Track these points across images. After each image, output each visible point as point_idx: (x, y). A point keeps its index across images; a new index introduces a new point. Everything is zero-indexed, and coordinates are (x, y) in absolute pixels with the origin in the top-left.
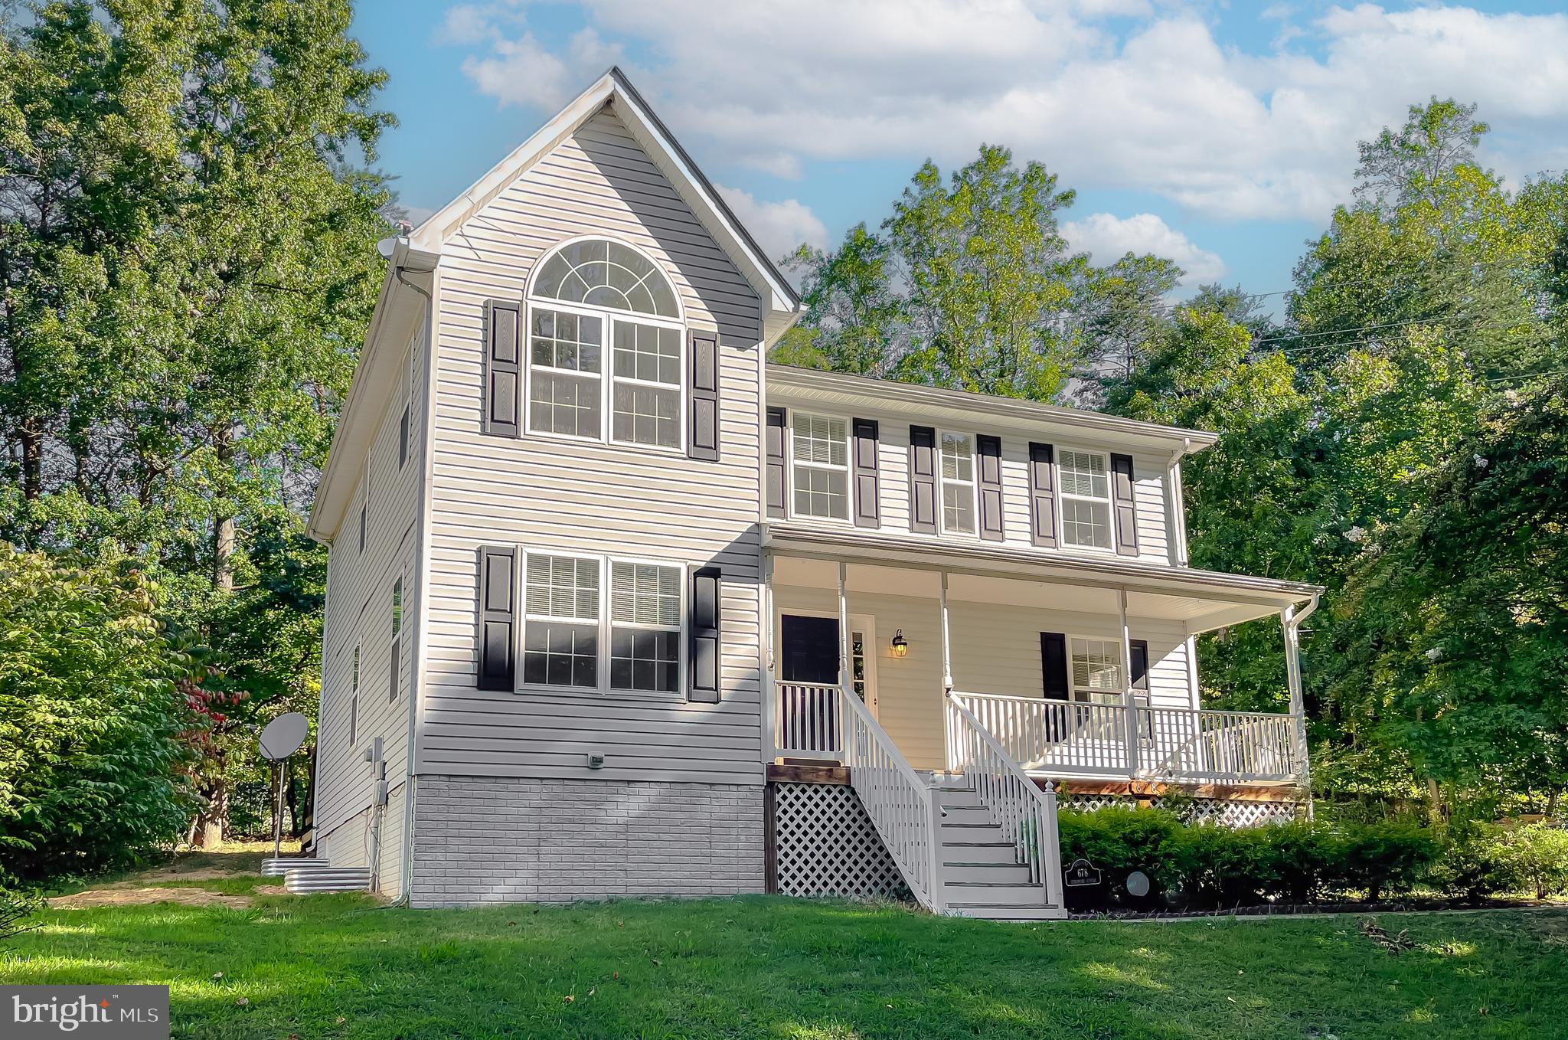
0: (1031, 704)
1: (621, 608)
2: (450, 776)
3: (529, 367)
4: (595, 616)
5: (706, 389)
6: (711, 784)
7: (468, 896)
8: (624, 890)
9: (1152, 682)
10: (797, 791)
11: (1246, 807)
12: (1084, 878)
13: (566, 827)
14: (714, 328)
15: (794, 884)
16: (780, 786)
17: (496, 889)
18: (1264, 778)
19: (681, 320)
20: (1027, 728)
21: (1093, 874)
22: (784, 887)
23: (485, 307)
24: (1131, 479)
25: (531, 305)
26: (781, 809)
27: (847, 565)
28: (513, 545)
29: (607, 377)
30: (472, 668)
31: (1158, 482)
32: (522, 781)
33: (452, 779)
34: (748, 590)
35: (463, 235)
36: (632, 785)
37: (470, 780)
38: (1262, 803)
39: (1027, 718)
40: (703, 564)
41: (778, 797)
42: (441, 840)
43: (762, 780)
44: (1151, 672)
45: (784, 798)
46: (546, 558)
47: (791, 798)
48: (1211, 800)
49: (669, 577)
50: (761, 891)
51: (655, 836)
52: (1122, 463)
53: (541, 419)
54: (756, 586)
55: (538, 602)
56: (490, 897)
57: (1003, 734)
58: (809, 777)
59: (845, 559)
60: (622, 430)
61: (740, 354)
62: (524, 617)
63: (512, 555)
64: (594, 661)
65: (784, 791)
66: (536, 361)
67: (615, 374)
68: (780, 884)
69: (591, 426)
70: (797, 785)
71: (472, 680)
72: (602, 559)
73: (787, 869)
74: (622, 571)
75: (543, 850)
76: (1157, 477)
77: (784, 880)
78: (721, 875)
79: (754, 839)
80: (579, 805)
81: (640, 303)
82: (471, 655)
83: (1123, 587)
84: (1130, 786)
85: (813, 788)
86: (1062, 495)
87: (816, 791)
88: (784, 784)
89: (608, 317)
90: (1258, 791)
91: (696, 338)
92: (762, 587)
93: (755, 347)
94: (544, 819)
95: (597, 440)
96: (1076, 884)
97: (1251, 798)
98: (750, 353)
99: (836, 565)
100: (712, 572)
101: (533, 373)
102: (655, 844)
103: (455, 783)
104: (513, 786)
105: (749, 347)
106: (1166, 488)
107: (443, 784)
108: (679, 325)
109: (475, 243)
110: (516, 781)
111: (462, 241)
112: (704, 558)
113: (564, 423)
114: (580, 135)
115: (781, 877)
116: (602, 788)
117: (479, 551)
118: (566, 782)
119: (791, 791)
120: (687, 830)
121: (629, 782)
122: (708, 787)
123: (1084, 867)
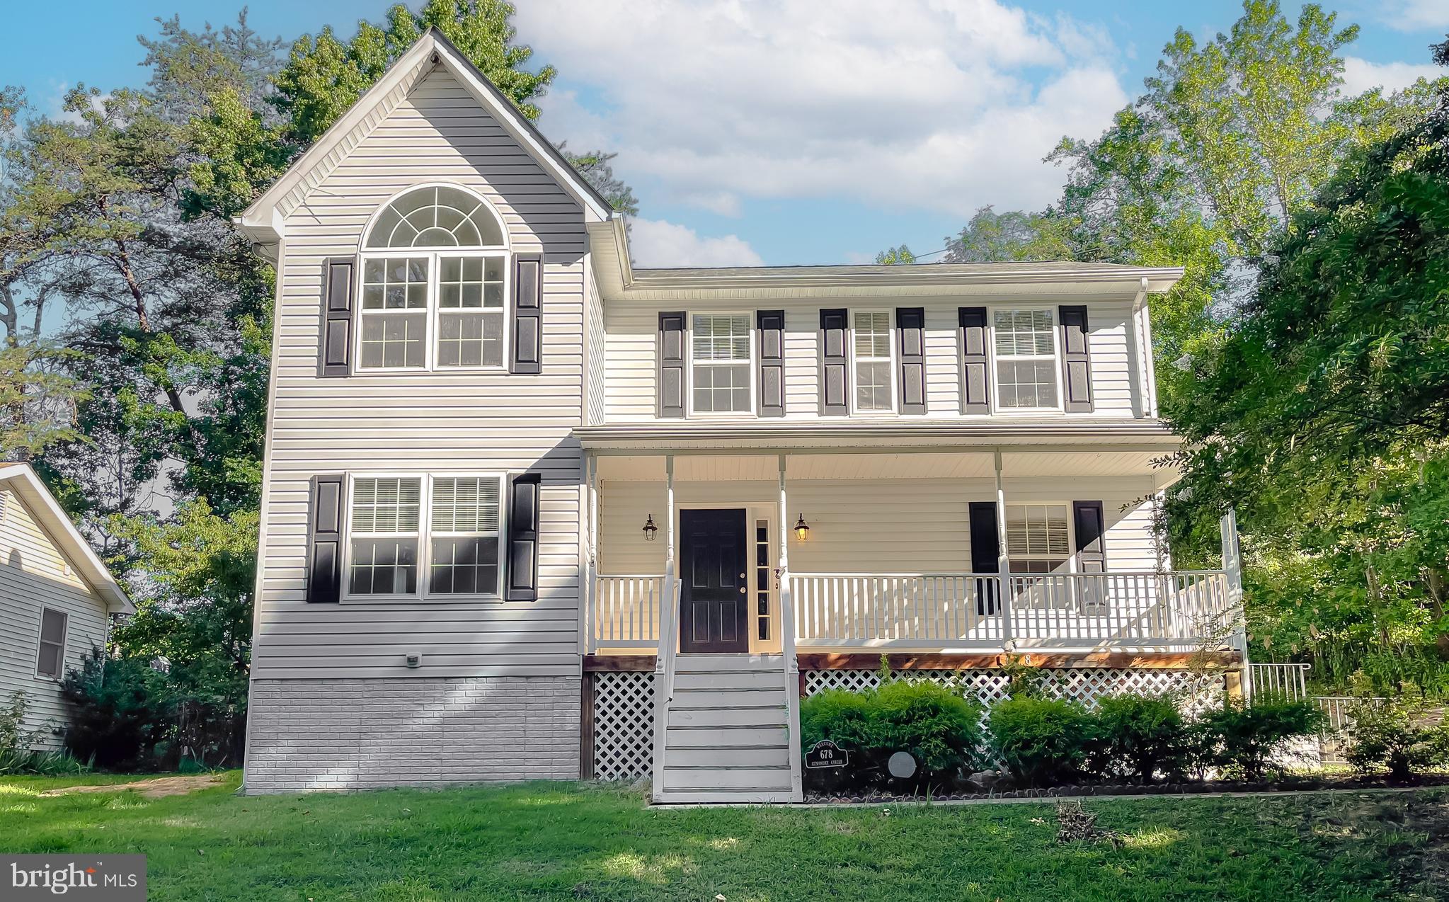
0: (880, 580)
1: (440, 520)
2: (282, 680)
3: (360, 311)
4: (416, 529)
5: (528, 307)
6: (528, 677)
7: (295, 784)
8: (438, 778)
9: (1108, 544)
10: (617, 680)
11: (1142, 676)
12: (828, 759)
13: (384, 721)
14: (539, 249)
15: (611, 768)
16: (600, 675)
17: (321, 778)
18: (1180, 642)
19: (506, 246)
20: (876, 604)
21: (838, 755)
22: (601, 772)
23: (324, 265)
24: (1084, 330)
25: (364, 256)
26: (601, 697)
27: (675, 459)
28: (342, 472)
29: (433, 309)
30: (303, 583)
31: (1121, 330)
32: (345, 682)
33: (284, 682)
34: (569, 491)
35: (306, 206)
36: (449, 681)
37: (300, 682)
38: (1176, 670)
39: (876, 593)
40: (523, 472)
41: (598, 686)
42: (273, 736)
43: (578, 670)
44: (1107, 534)
45: (604, 686)
46: (371, 481)
47: (611, 686)
48: (1107, 670)
49: (490, 486)
50: (575, 775)
51: (471, 727)
52: (1074, 316)
53: (372, 357)
54: (577, 487)
55: (362, 521)
56: (315, 785)
57: (846, 612)
58: (628, 665)
59: (671, 453)
60: (448, 355)
61: (565, 269)
62: (350, 534)
63: (340, 481)
64: (415, 569)
65: (604, 680)
66: (366, 306)
67: (441, 306)
68: (597, 768)
69: (417, 357)
70: (617, 674)
71: (302, 595)
72: (423, 476)
73: (604, 755)
74: (442, 485)
75: (364, 742)
76: (1119, 324)
77: (601, 765)
78: (534, 762)
79: (569, 727)
80: (397, 701)
81: (467, 238)
82: (303, 572)
83: (997, 449)
84: (998, 659)
85: (634, 676)
86: (996, 358)
87: (637, 679)
88: (604, 674)
89: (434, 256)
90: (1169, 658)
91: (520, 260)
92: (583, 487)
93: (581, 260)
94: (365, 715)
95: (422, 369)
96: (816, 765)
97: (1161, 665)
98: (576, 267)
99: (663, 459)
100: (532, 478)
101: (364, 317)
102: (469, 734)
103: (286, 686)
104: (337, 686)
105: (575, 261)
106: (1130, 336)
107: (276, 687)
108: (505, 252)
109: (316, 211)
110: (340, 682)
111: (305, 212)
112: (523, 466)
113: (395, 357)
114: (416, 95)
115: (598, 762)
116: (420, 685)
117: (311, 481)
118: (386, 681)
119: (611, 679)
120: (502, 720)
121: (446, 678)
122: (524, 679)
123: (827, 748)
